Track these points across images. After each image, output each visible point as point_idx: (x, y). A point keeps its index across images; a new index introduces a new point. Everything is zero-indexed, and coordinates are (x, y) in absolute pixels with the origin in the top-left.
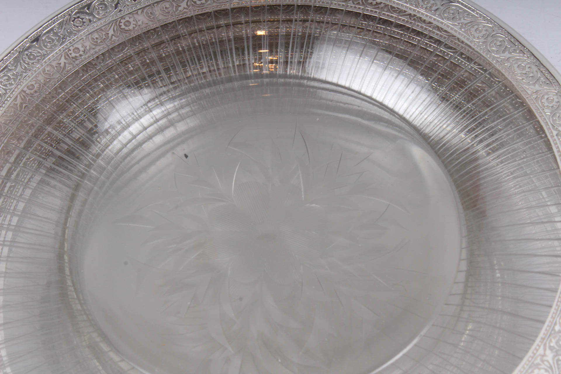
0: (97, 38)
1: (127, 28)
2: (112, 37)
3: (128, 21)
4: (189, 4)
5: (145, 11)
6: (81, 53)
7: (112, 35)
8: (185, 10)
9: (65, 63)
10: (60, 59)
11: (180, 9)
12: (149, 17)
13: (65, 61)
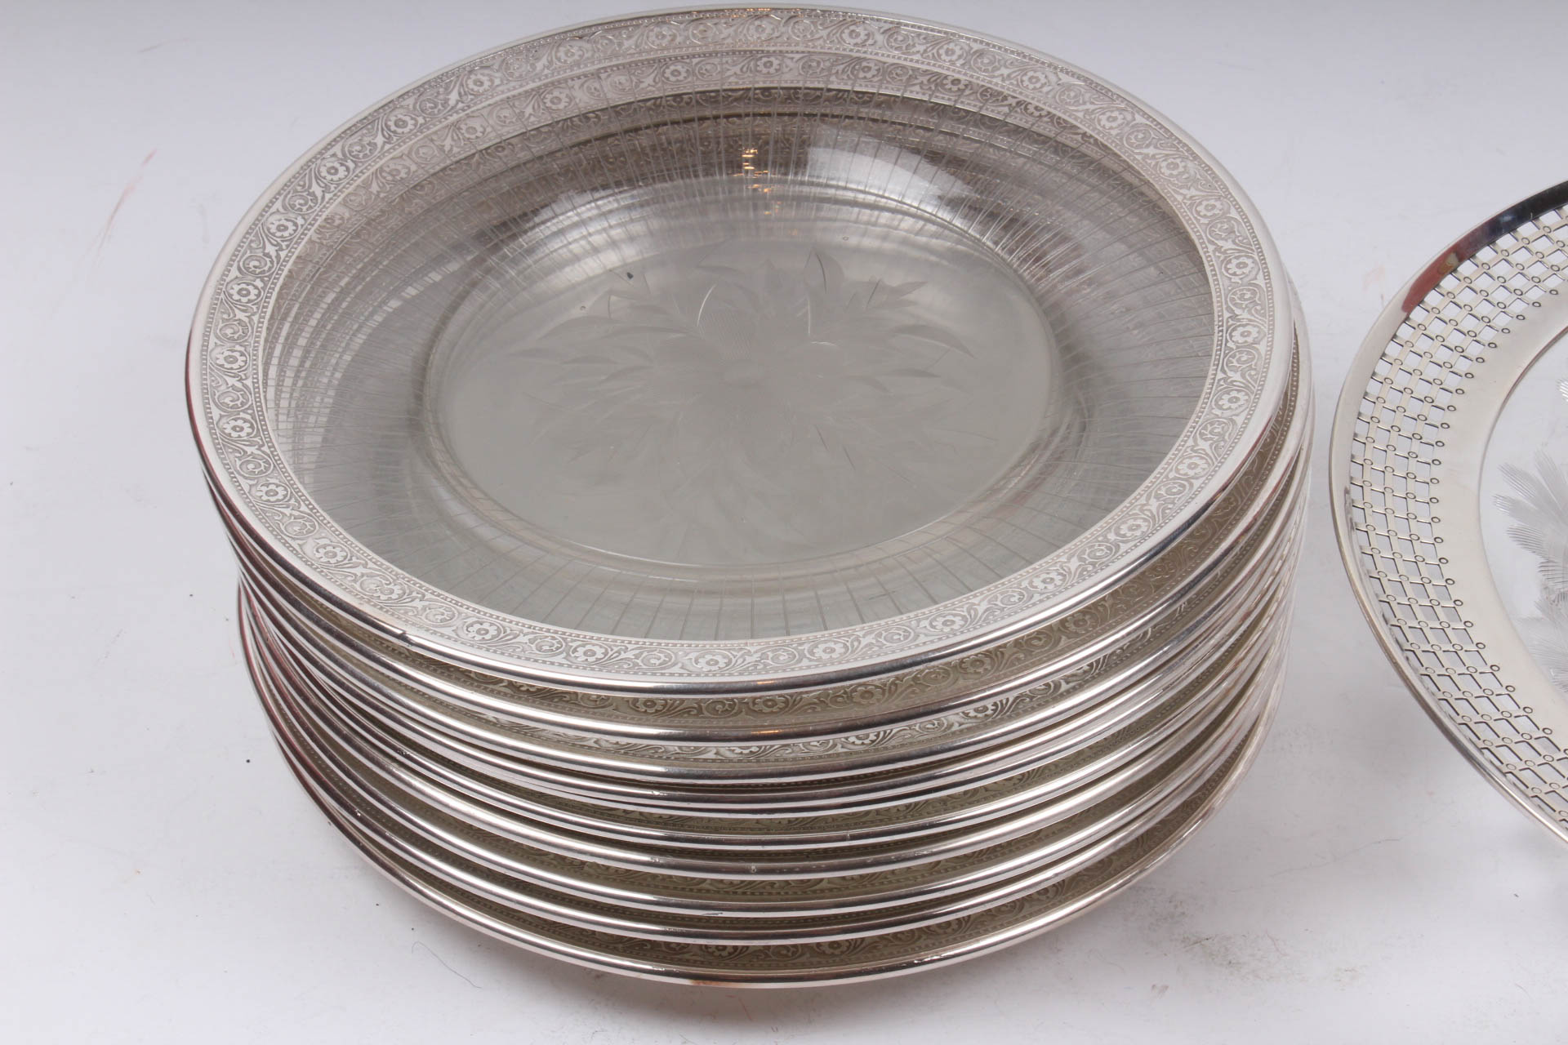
0: (505, 117)
1: (554, 107)
2: (529, 117)
3: (556, 97)
4: (657, 80)
5: (585, 86)
6: (479, 134)
7: (530, 115)
8: (650, 88)
9: (452, 146)
10: (445, 139)
11: (642, 86)
12: (592, 94)
13: (453, 143)
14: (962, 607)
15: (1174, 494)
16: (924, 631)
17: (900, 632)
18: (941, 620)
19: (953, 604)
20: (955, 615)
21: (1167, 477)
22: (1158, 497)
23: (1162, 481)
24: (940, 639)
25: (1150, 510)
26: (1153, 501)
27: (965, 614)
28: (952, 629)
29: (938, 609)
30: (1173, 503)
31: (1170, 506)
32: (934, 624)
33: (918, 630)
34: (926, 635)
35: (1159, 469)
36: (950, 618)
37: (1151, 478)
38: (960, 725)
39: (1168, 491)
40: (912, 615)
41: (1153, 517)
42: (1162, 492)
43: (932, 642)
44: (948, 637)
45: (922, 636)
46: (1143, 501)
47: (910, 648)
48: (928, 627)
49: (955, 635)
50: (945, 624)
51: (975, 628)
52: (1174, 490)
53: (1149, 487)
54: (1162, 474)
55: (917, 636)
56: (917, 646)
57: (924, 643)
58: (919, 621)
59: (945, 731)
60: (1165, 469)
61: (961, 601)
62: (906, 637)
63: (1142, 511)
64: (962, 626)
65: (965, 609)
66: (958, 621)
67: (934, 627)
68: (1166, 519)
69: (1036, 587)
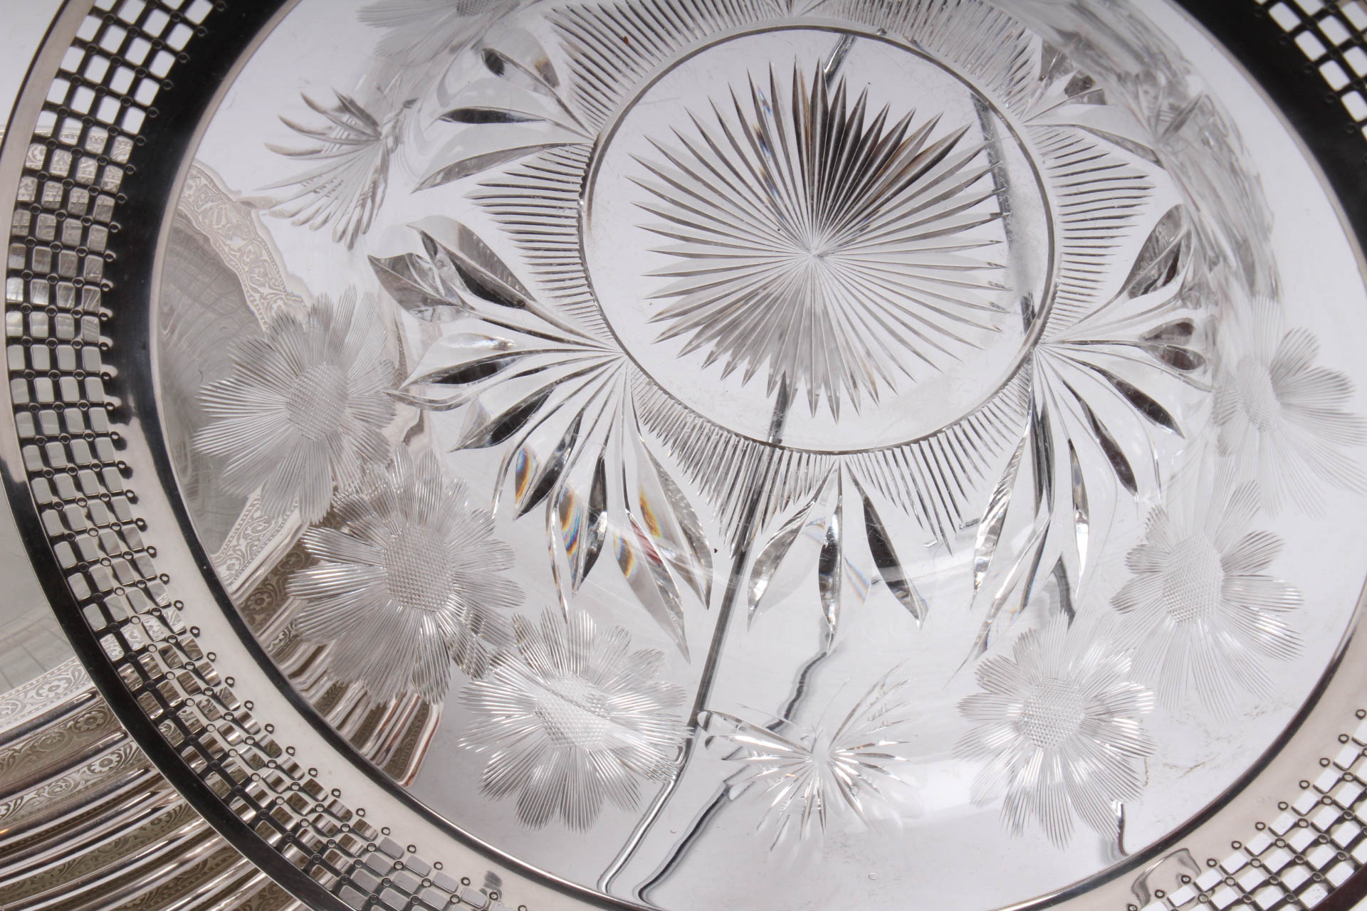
14: (67, 670)
15: (260, 531)
16: (31, 701)
17: (9, 707)
18: (47, 687)
19: (59, 669)
20: (59, 680)
21: (252, 518)
22: (245, 537)
23: (248, 522)
24: (45, 705)
25: (240, 550)
26: (242, 541)
27: (70, 676)
28: (56, 694)
29: (45, 677)
30: (259, 540)
31: (256, 543)
32: (40, 692)
33: (25, 702)
34: (32, 704)
35: (244, 512)
36: (56, 683)
37: (239, 521)
38: (87, 781)
39: (254, 531)
40: (20, 688)
41: (243, 556)
42: (249, 532)
43: (37, 709)
44: (52, 702)
45: (28, 706)
46: (234, 542)
47: (16, 720)
48: (35, 696)
49: (59, 698)
50: (50, 690)
51: (77, 688)
52: (260, 528)
53: (237, 529)
54: (247, 516)
55: (24, 707)
56: (24, 716)
57: (30, 712)
58: (26, 693)
59: (72, 790)
60: (249, 511)
61: (67, 665)
62: (13, 710)
63: (235, 551)
64: (66, 689)
65: (70, 672)
66: (63, 684)
67: (40, 695)
68: (253, 555)
69: (136, 637)
